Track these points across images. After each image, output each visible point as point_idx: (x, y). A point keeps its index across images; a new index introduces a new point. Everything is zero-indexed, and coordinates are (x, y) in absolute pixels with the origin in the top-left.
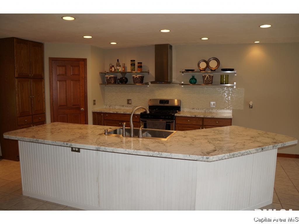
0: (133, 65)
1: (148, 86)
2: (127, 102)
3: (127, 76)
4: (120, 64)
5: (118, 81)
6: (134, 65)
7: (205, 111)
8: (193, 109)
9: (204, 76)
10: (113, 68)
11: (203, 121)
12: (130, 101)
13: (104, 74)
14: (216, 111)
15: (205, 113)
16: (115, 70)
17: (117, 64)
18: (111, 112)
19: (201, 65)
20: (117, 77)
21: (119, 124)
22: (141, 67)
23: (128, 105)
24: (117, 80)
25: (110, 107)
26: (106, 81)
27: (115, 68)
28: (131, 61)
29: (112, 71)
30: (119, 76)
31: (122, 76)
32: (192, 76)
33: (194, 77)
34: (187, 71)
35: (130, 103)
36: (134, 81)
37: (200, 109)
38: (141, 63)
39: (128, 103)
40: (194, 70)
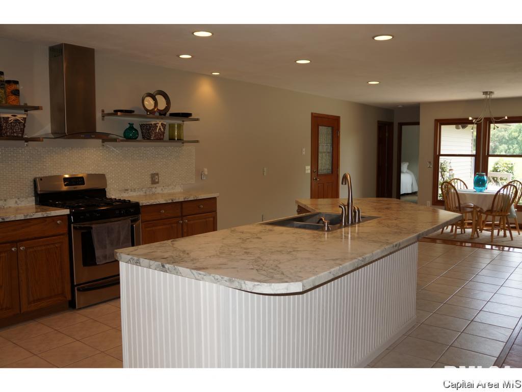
7: (146, 193)
14: (162, 189)
15: (146, 196)
19: (146, 103)
32: (129, 124)
33: (133, 127)
37: (137, 190)
40: (133, 111)
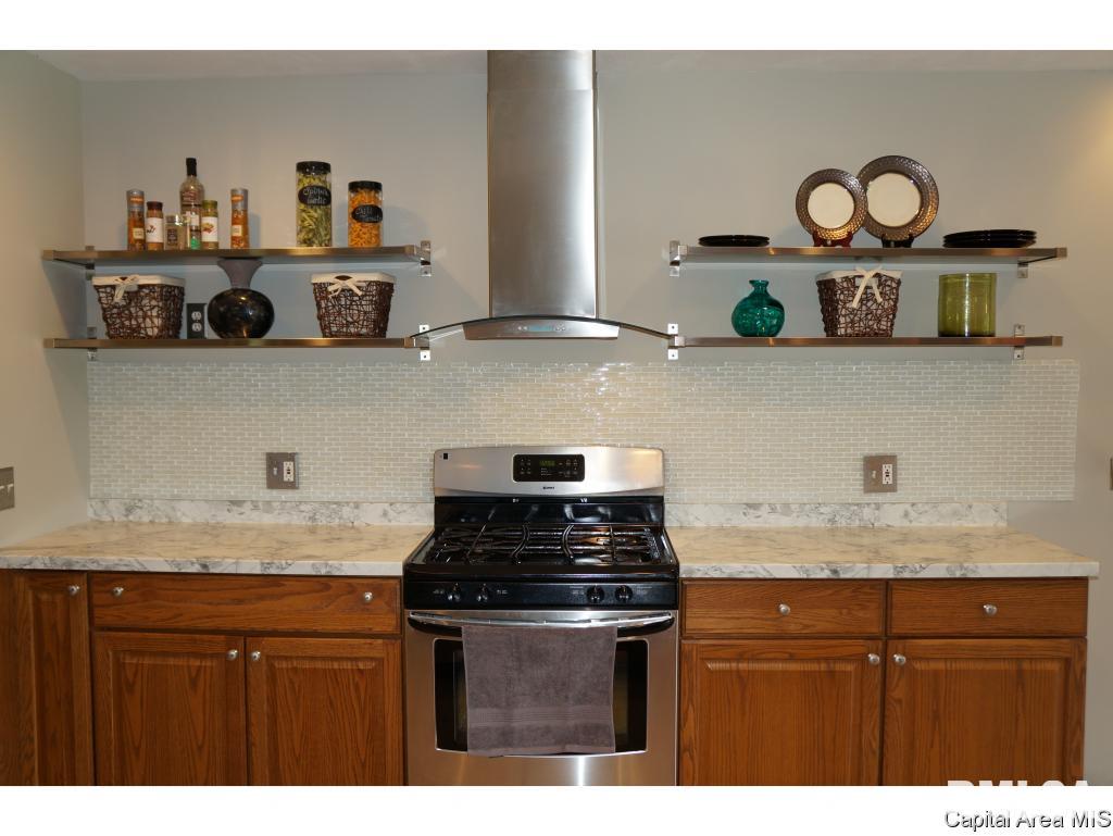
0: (315, 197)
1: (425, 355)
2: (262, 475)
3: (265, 280)
4: (209, 197)
5: (191, 322)
6: (326, 198)
8: (749, 506)
9: (846, 279)
10: (155, 223)
11: (887, 607)
12: (287, 465)
13: (84, 271)
14: (907, 515)
16: (172, 232)
17: (184, 193)
18: (157, 563)
20: (181, 290)
21: (227, 656)
22: (376, 213)
23: (275, 493)
24: (184, 314)
25: (129, 510)
26: (94, 318)
27: (171, 220)
28: (303, 168)
29: (143, 242)
30: (205, 283)
31: (224, 284)
32: (752, 282)
33: (766, 293)
34: (715, 243)
35: (288, 478)
36: (320, 318)
37: (795, 508)
38: (376, 187)
39: (275, 481)
40: (765, 241)
